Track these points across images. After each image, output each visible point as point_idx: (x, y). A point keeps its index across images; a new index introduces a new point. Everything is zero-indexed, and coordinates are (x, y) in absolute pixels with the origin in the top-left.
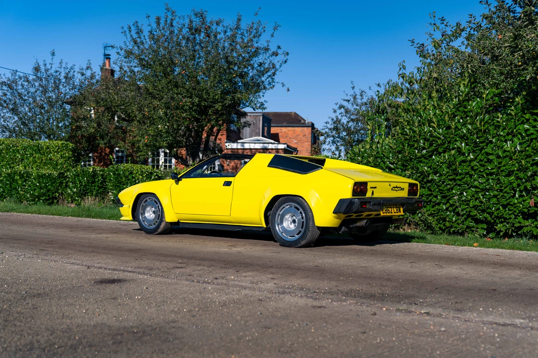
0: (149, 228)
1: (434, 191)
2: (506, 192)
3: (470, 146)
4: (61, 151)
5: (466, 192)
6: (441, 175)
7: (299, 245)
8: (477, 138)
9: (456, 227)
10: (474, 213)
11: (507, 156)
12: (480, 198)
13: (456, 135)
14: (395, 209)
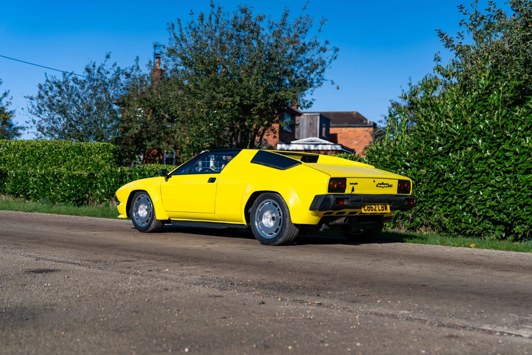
0: (142, 226)
1: (450, 190)
2: (523, 191)
3: (487, 142)
4: (102, 152)
5: (482, 192)
6: (457, 174)
7: (277, 243)
8: (494, 133)
9: (472, 229)
10: (491, 213)
11: (524, 153)
12: (496, 198)
13: (474, 131)
14: (380, 207)
